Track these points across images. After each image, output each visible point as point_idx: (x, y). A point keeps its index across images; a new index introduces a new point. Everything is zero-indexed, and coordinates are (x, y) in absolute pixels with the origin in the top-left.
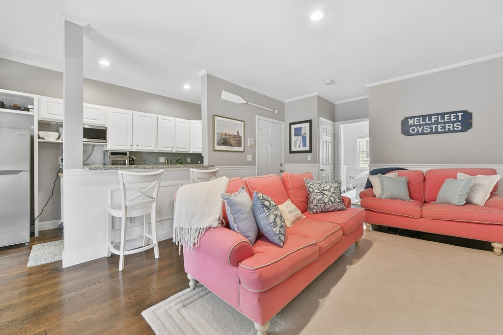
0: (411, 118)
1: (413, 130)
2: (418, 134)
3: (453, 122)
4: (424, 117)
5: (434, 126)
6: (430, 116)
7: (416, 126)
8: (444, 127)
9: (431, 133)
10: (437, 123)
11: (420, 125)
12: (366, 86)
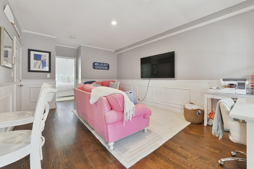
0: (96, 63)
1: (96, 67)
2: (97, 69)
3: (106, 67)
4: (99, 63)
5: (102, 67)
6: (101, 63)
7: (97, 66)
8: (104, 68)
9: (101, 69)
10: (102, 66)
11: (98, 66)
12: (80, 44)
